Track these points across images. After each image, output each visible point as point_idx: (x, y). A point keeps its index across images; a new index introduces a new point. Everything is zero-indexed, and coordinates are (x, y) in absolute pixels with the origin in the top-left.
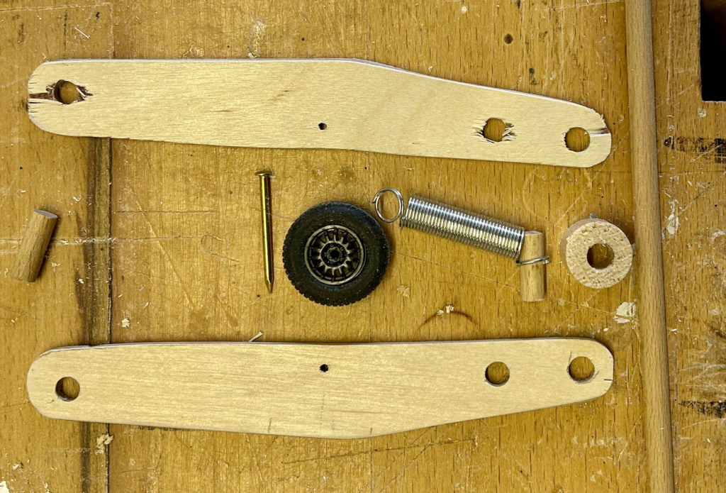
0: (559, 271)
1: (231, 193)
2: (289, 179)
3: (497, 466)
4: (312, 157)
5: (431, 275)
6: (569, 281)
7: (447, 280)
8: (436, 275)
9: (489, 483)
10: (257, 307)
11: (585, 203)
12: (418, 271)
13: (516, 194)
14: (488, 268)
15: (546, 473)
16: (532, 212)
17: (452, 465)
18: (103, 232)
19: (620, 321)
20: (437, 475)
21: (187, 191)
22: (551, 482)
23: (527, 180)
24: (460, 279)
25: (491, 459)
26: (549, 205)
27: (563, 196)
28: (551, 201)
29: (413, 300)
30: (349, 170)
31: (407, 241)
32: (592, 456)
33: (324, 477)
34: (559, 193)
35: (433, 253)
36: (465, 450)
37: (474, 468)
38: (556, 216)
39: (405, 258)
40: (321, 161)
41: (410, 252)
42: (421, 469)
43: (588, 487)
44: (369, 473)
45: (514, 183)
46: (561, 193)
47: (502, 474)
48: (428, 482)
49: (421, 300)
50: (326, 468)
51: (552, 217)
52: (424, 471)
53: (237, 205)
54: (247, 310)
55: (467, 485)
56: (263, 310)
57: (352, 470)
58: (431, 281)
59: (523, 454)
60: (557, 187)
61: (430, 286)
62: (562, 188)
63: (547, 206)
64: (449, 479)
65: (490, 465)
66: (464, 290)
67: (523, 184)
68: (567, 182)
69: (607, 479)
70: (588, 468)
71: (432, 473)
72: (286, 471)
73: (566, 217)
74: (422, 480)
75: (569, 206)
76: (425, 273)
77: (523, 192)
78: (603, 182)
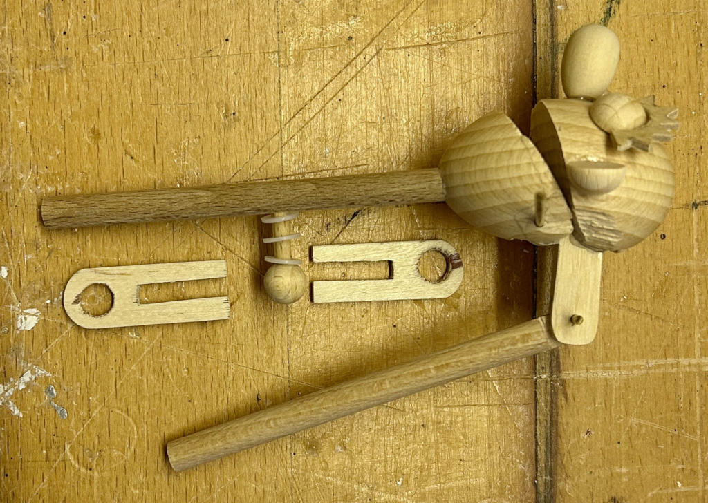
0: (98, 359)
1: (423, 425)
2: (368, 440)
3: (157, 163)
4: (347, 463)
5: (228, 350)
6: (87, 349)
7: (212, 347)
8: (222, 351)
9: (164, 147)
10: (396, 315)
11: (72, 428)
12: (240, 353)
13: (143, 435)
14: (170, 360)
15: (107, 157)
16: (126, 417)
17: (203, 164)
18: (543, 385)
19: (34, 311)
20: (217, 155)
21: (464, 427)
22: (101, 148)
23: (132, 449)
24: (198, 347)
25: (163, 170)
26: (109, 424)
27: (95, 435)
28: (107, 429)
29: (244, 326)
30: (310, 452)
31: (253, 384)
32: (60, 174)
33: (328, 151)
34: (99, 437)
35: (226, 373)
36: (190, 180)
37: (180, 161)
38: (101, 414)
39: (254, 366)
40: (338, 459)
41: (249, 373)
42: (234, 161)
43: (63, 142)
44: (284, 155)
45: (146, 445)
46: (97, 438)
47: (152, 155)
48: (226, 148)
49: (238, 326)
50: (326, 160)
51: (106, 413)
52: (229, 158)
53: (418, 414)
54: (405, 312)
55: (186, 145)
56: (390, 313)
57: (301, 158)
58: (228, 344)
59: (131, 175)
60: (101, 443)
61: (228, 340)
62: (96, 442)
63: (112, 423)
64: (205, 150)
65: (165, 165)
66: (195, 337)
67: (136, 445)
68: (91, 449)
69: (42, 151)
70: (64, 162)
71: (223, 156)
72: (364, 157)
73: (92, 413)
74: (232, 148)
75: (88, 425)
76: (234, 352)
77: (136, 437)
78: (54, 450)
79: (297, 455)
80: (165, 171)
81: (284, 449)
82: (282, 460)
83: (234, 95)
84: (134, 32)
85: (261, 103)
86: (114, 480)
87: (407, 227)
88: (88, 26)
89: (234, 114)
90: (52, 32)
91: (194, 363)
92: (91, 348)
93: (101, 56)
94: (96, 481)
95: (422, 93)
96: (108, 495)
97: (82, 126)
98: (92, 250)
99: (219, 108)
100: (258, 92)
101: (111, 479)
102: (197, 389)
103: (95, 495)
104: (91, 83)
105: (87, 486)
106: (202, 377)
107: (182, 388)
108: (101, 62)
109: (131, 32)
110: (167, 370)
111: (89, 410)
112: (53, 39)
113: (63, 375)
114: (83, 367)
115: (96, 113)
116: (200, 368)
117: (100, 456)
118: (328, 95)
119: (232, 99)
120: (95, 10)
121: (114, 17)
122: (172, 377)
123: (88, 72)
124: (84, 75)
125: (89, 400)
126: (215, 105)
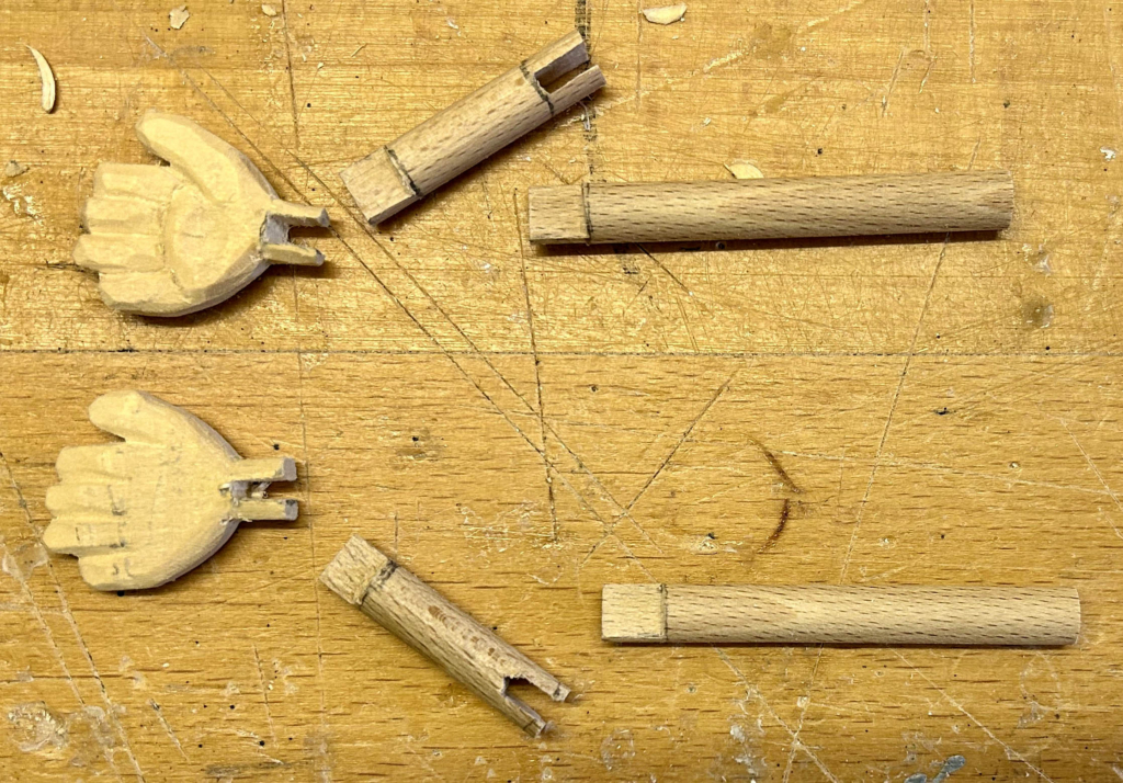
0: (859, 698)
1: (1006, 106)
2: (1029, 210)
3: (506, 583)
4: (1068, 252)
5: (854, 464)
7: (845, 494)
8: (855, 475)
9: (475, 569)
10: (800, 148)
11: (983, 746)
12: (860, 443)
14: (866, 569)
17: (509, 500)
20: (490, 472)
21: (1010, 27)
24: (845, 519)
25: (519, 573)
26: (979, 682)
27: (996, 707)
28: (987, 685)
29: (809, 433)
30: (1045, 319)
31: (916, 421)
32: (523, 758)
33: (488, 266)
34: (1001, 700)
35: (894, 470)
36: (537, 524)
37: (502, 542)
38: (959, 695)
39: (884, 418)
40: (1061, 268)
41: (897, 427)
42: (503, 443)
43: (463, 752)
44: (494, 348)
46: (1001, 703)
47: (491, 592)
48: (480, 456)
49: (809, 446)
50: (505, 270)
51: (958, 687)
52: (497, 451)
53: (984, 113)
54: (795, 131)
55: (472, 529)
56: (794, 160)
57: (500, 317)
58: (842, 465)
59: (528, 631)
60: (1011, 695)
61: (835, 464)
62: (1011, 705)
63: (976, 677)
64: (483, 496)
65: (509, 570)
66: (826, 524)
68: (1020, 714)
70: (500, 751)
71: (494, 463)
72: (500, 197)
73: (958, 711)
74: (480, 445)
75: (977, 718)
76: (856, 455)
79: (1050, 342)
80: (521, 570)
81: (1037, 366)
82: (1057, 371)
83: (380, 438)
84: (260, 618)
85: (394, 389)
86: (1079, 675)
87: (633, 121)
88: (249, 701)
89: (415, 439)
90: (260, 766)
91: (873, 527)
92: (842, 711)
93: (305, 680)
94: (1079, 707)
95: (380, 83)
96: (1105, 686)
97: (434, 716)
98: (664, 705)
99: (405, 467)
100: (375, 393)
101: (1077, 681)
102: (921, 523)
103: (1102, 708)
104: (355, 699)
105: (1088, 722)
106: (901, 513)
107: (919, 550)
108: (316, 680)
109: (261, 624)
110: (884, 575)
111: (952, 716)
112: (273, 765)
113: (887, 760)
114: (873, 725)
115: (410, 691)
116: (883, 516)
117: (1034, 698)
118: (383, 261)
119: (388, 443)
120: (219, 687)
121: (231, 654)
122: (898, 566)
123: (335, 702)
124: (341, 710)
125: (934, 716)
126: (399, 473)
